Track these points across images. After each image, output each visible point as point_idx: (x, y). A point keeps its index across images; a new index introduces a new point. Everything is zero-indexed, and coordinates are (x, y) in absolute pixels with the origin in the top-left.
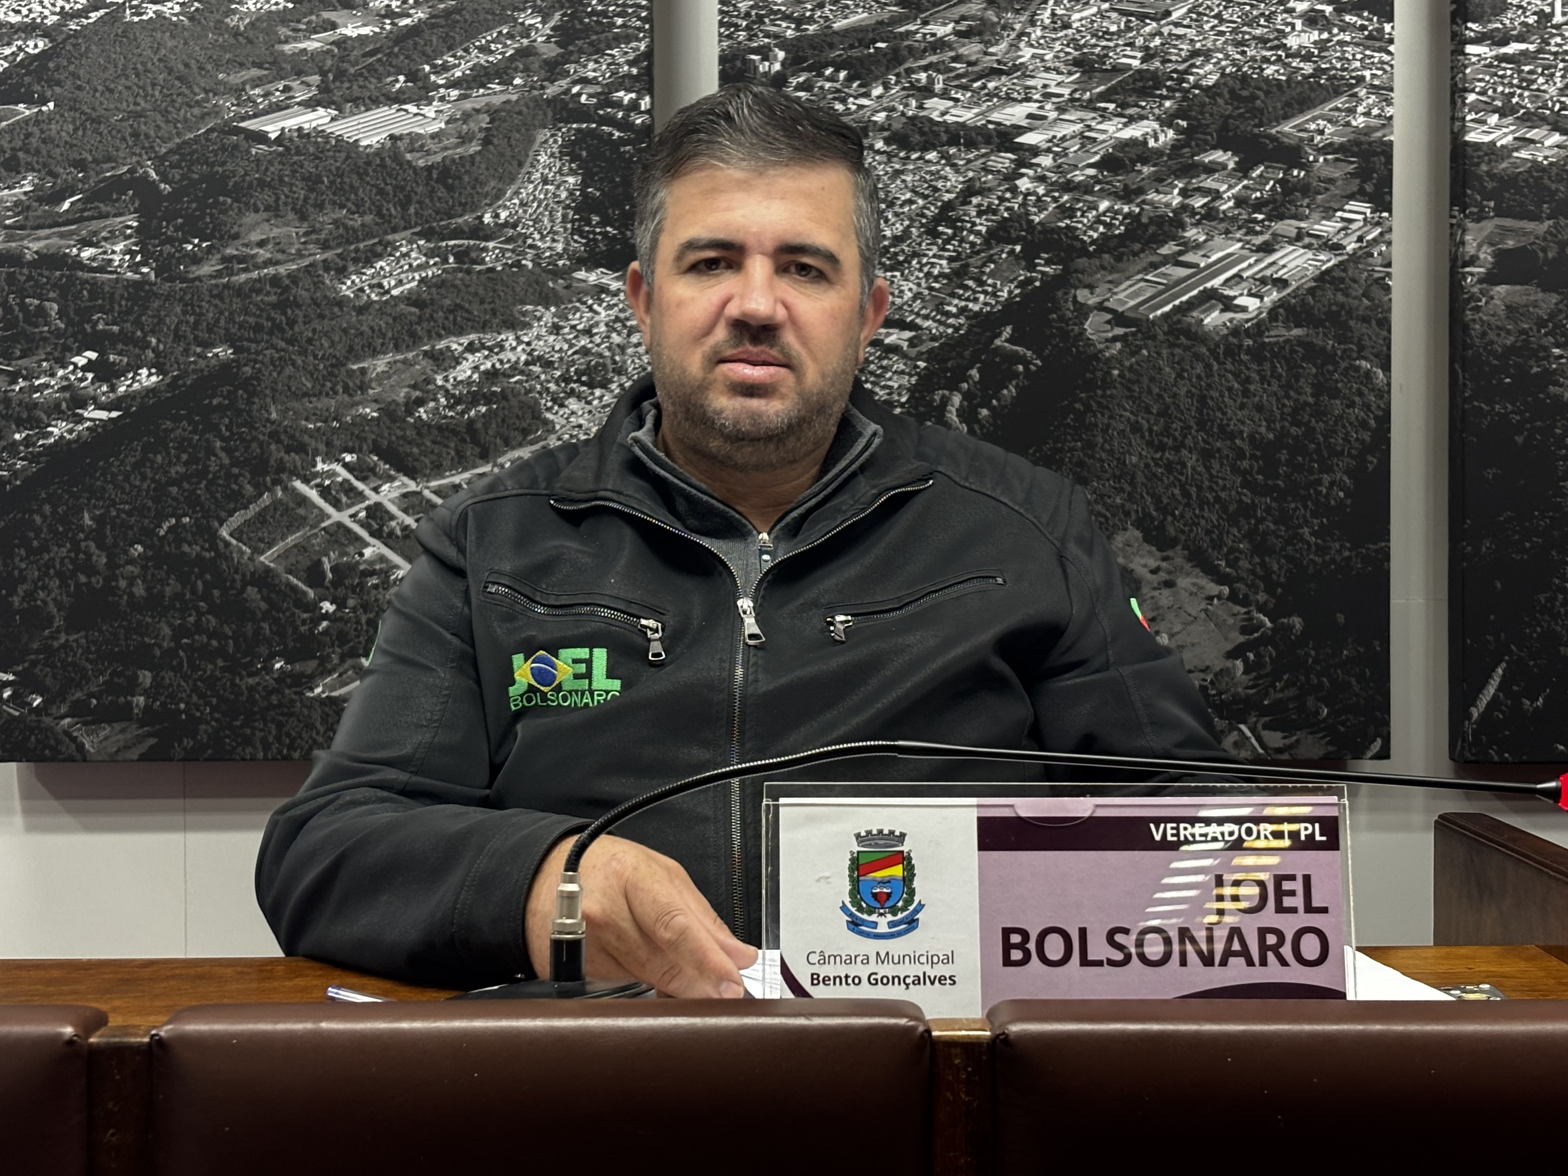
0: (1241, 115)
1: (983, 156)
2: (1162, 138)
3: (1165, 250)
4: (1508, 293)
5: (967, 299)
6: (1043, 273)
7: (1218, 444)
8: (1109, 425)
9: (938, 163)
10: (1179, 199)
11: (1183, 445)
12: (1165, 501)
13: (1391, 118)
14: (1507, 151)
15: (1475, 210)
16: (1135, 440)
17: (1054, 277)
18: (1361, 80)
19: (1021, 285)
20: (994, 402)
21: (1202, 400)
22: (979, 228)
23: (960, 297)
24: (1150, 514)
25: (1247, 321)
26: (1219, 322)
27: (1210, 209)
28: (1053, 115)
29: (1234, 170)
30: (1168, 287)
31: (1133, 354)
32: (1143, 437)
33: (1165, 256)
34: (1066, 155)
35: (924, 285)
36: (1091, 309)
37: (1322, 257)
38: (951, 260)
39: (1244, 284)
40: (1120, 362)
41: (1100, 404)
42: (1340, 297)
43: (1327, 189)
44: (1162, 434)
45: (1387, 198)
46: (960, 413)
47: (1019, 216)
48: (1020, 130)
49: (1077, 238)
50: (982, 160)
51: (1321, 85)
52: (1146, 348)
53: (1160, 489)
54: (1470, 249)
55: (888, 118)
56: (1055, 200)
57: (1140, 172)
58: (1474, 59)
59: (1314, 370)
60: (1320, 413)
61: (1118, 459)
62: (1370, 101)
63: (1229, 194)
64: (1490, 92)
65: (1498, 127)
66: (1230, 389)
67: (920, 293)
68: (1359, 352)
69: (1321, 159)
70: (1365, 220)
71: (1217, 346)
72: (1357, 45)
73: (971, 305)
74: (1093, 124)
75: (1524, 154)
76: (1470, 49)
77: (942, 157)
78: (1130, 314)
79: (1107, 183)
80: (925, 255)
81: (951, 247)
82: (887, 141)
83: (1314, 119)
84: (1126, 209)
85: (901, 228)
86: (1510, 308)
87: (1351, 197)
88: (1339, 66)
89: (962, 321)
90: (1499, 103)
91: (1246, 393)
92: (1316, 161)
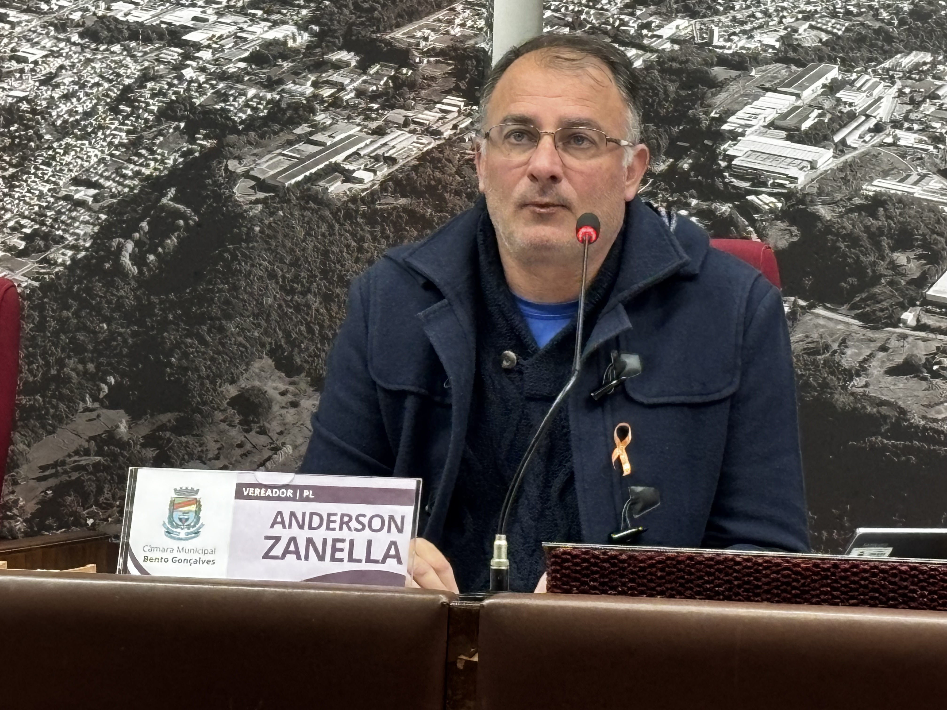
0: (362, 23)
1: (157, 49)
2: (299, 39)
3: (299, 131)
5: (141, 165)
6: (201, 146)
7: (338, 291)
8: (250, 272)
9: (121, 53)
10: (311, 89)
11: (309, 291)
12: (294, 336)
16: (272, 285)
17: (209, 148)
19: (184, 155)
20: (160, 250)
21: (326, 253)
22: (152, 107)
23: (135, 163)
24: (281, 345)
25: (364, 190)
26: (340, 191)
27: (337, 98)
28: (213, 18)
29: (356, 67)
30: (301, 161)
31: (272, 214)
32: (277, 283)
33: (299, 136)
34: (223, 51)
35: (106, 152)
36: (239, 176)
37: (425, 140)
38: (129, 132)
39: (361, 161)
40: (261, 221)
41: (244, 255)
42: (438, 174)
43: (429, 86)
44: (292, 281)
46: (133, 257)
47: (184, 99)
48: (187, 29)
49: (229, 119)
50: (156, 53)
52: (282, 209)
53: (290, 326)
55: (82, 16)
56: (213, 86)
57: (281, 66)
59: (416, 233)
61: (257, 300)
62: (466, 15)
63: (351, 87)
64: (563, 10)
66: (348, 246)
67: (104, 159)
69: (425, 61)
70: (459, 111)
71: (339, 210)
73: (144, 170)
74: (245, 26)
77: (125, 49)
78: (271, 182)
79: (254, 74)
80: (108, 128)
81: (129, 123)
82: (82, 35)
83: (420, 28)
84: (269, 96)
85: (90, 106)
87: (448, 92)
89: (136, 182)
90: (570, 20)
91: (360, 249)
92: (421, 62)
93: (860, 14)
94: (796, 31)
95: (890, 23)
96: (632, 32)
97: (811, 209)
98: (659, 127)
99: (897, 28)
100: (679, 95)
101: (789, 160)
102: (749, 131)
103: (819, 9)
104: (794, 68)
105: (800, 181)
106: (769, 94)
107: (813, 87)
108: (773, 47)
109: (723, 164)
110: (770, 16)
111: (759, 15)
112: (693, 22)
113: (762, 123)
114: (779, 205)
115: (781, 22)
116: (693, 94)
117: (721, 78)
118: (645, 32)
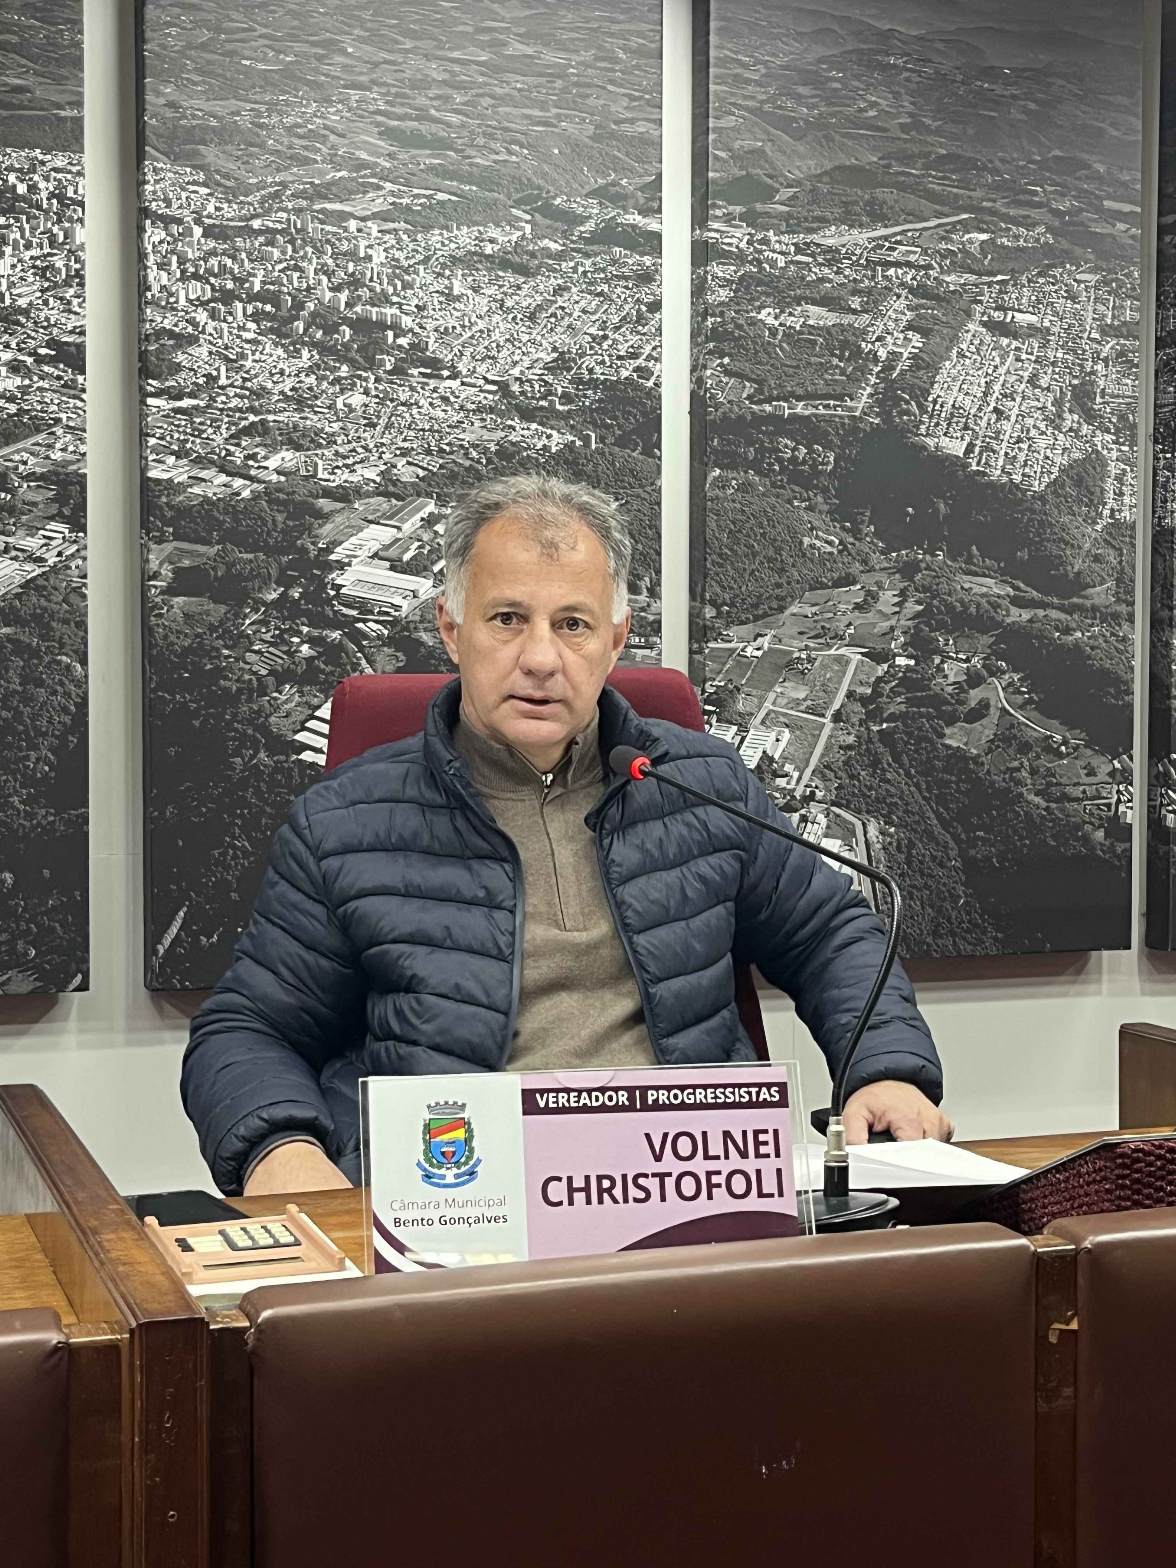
4: (185, 603)
13: (84, 454)
14: (181, 488)
15: (158, 534)
18: (58, 421)
37: (28, 567)
43: (31, 511)
45: (83, 520)
51: (24, 424)
54: (154, 565)
58: (154, 410)
59: (21, 663)
60: (27, 699)
62: (67, 439)
64: (168, 438)
65: (174, 467)
68: (60, 648)
69: (25, 486)
70: (64, 538)
72: (54, 391)
75: (197, 490)
76: (150, 401)
83: (18, 451)
86: (186, 615)
87: (52, 518)
88: (39, 408)
90: (176, 448)
92: (20, 486)
93: (451, 453)
94: (395, 467)
95: (479, 462)
96: (239, 462)
97: (415, 635)
98: (268, 557)
99: (486, 466)
100: (288, 526)
101: (393, 590)
102: (355, 561)
103: (415, 446)
104: (394, 501)
105: (404, 609)
106: (373, 526)
107: (413, 520)
108: (374, 481)
109: (332, 593)
110: (370, 452)
111: (360, 450)
112: (298, 454)
113: (366, 553)
114: (386, 632)
115: (380, 458)
116: (301, 525)
117: (326, 510)
118: (251, 463)
